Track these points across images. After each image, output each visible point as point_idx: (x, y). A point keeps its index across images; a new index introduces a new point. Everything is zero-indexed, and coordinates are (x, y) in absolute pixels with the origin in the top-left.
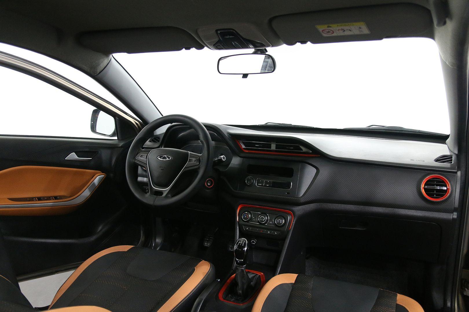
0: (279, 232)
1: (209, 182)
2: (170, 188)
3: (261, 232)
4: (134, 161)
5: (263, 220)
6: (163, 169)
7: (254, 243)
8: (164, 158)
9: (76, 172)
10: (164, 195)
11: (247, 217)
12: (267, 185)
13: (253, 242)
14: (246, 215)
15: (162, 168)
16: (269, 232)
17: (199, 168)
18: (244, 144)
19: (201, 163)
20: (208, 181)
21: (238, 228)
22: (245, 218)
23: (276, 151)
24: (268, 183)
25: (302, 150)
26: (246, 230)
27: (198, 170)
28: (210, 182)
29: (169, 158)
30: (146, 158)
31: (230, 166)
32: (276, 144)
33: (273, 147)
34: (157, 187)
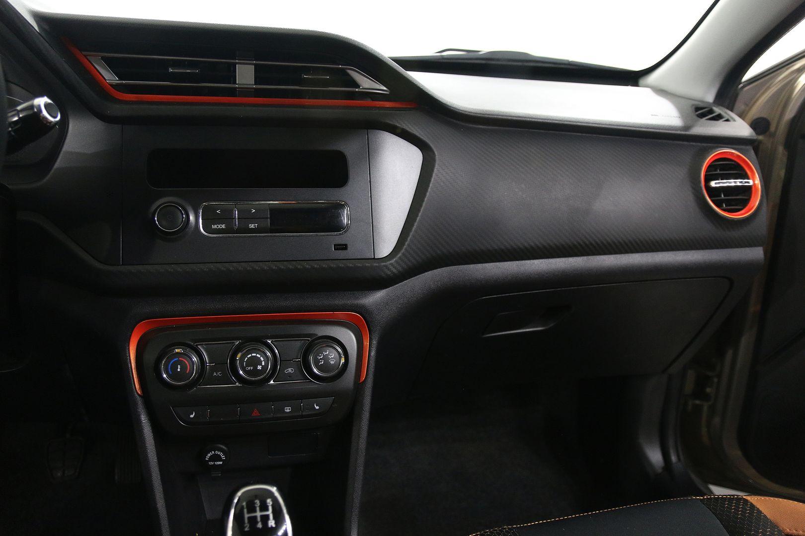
0: (330, 400)
3: (256, 414)
5: (259, 367)
7: (220, 460)
11: (184, 368)
12: (252, 226)
13: (216, 458)
14: (180, 362)
16: (288, 410)
18: (112, 64)
21: (144, 418)
22: (174, 375)
23: (258, 93)
24: (253, 218)
25: (358, 86)
26: (188, 422)
31: (59, 163)
32: (256, 65)
33: (245, 75)
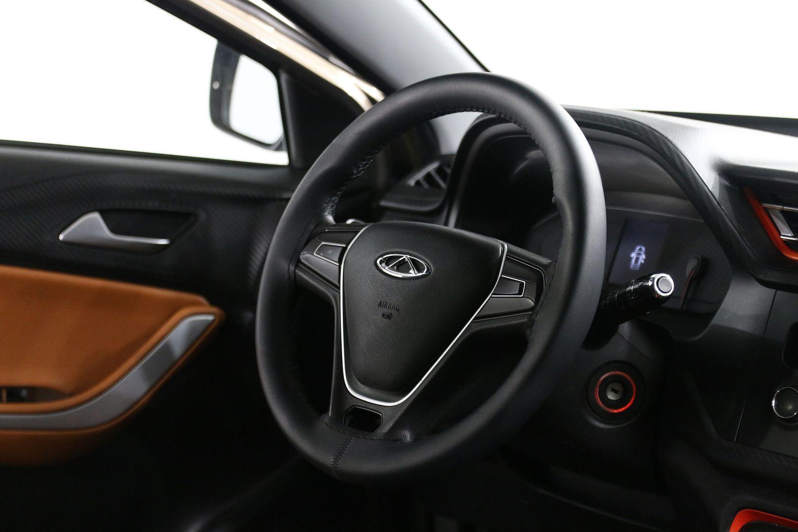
1: (611, 386)
2: (411, 400)
4: (292, 268)
6: (389, 317)
8: (402, 266)
9: (102, 294)
10: (385, 428)
15: (386, 311)
17: (531, 323)
19: (540, 303)
20: (606, 383)
27: (528, 333)
28: (617, 386)
29: (419, 268)
30: (340, 262)
34: (366, 389)
